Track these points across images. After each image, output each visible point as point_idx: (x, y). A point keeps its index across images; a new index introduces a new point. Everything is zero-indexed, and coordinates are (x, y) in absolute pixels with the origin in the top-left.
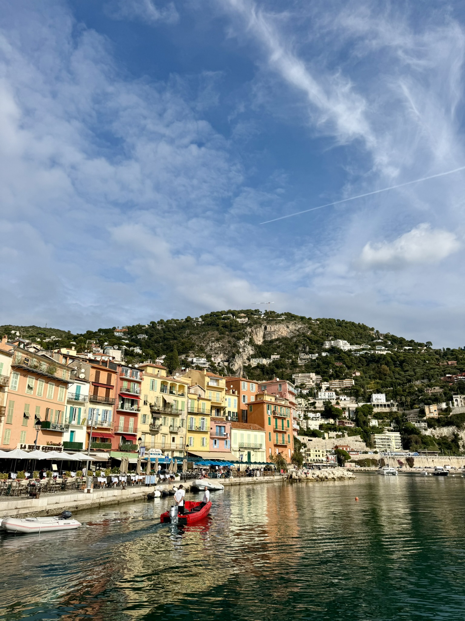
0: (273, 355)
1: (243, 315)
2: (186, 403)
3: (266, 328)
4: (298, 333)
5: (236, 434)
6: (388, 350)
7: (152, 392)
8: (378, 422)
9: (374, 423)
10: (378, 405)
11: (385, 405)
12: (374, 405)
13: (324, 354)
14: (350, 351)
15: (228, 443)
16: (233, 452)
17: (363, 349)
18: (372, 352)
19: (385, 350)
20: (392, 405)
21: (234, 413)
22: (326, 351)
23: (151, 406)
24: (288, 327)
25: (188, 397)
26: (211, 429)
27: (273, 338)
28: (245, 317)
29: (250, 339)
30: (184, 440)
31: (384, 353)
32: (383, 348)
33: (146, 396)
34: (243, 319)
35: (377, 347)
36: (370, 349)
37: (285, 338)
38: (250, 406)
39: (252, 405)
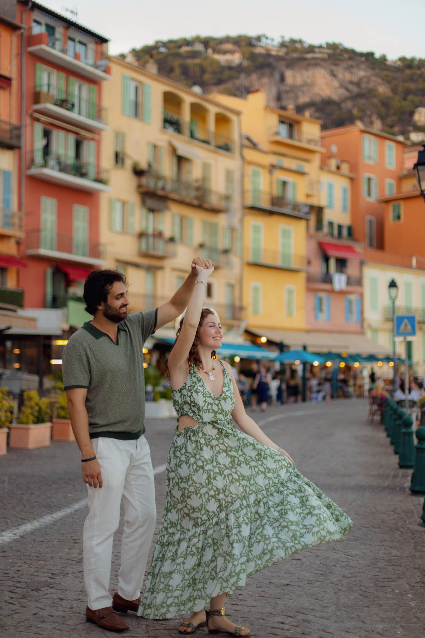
1: (230, 47)
2: (237, 176)
3: (282, 79)
4: (355, 90)
5: (374, 281)
7: (136, 124)
13: (415, 137)
15: (355, 308)
16: (369, 334)
21: (340, 227)
23: (138, 172)
24: (334, 75)
25: (242, 157)
26: (309, 262)
28: (234, 52)
30: (237, 293)
33: (120, 136)
34: (229, 57)
37: (328, 102)
38: (394, 206)
39: (402, 204)
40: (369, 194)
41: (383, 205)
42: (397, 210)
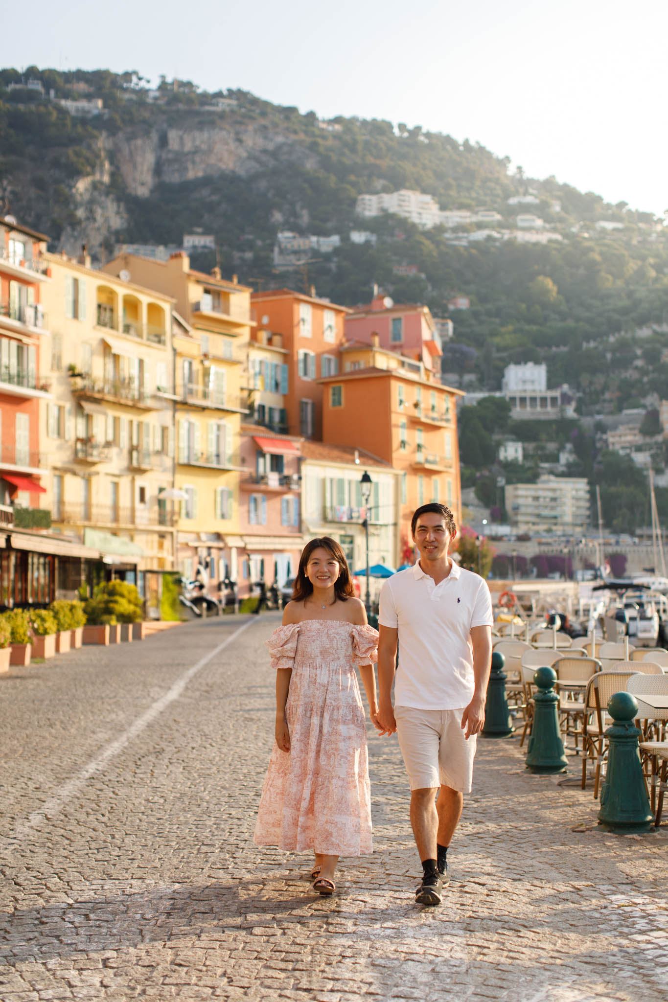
0: (192, 233)
1: (82, 87)
3: (163, 141)
4: (272, 163)
6: (554, 230)
7: (75, 325)
8: (524, 449)
9: (512, 451)
10: (523, 400)
11: (544, 400)
12: (513, 399)
13: (358, 237)
14: (440, 229)
15: (293, 508)
17: (480, 226)
18: (507, 235)
19: (544, 229)
20: (566, 399)
21: (271, 409)
22: (362, 225)
24: (240, 141)
25: (173, 348)
27: (191, 175)
28: (89, 97)
29: (113, 175)
31: (543, 238)
32: (539, 223)
33: (56, 338)
34: (83, 104)
35: (522, 220)
36: (500, 226)
37: (231, 179)
38: (334, 389)
39: (342, 385)
40: (306, 373)
41: (321, 386)
42: (337, 393)
